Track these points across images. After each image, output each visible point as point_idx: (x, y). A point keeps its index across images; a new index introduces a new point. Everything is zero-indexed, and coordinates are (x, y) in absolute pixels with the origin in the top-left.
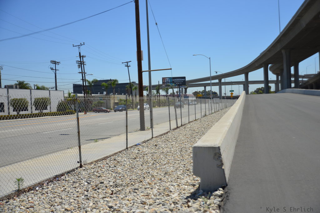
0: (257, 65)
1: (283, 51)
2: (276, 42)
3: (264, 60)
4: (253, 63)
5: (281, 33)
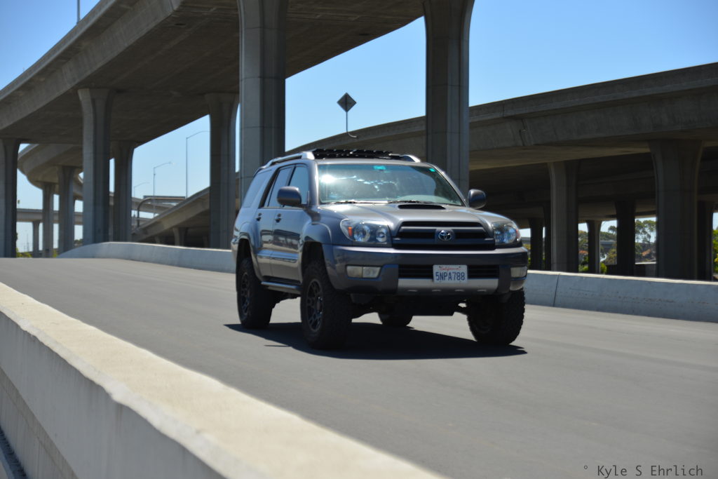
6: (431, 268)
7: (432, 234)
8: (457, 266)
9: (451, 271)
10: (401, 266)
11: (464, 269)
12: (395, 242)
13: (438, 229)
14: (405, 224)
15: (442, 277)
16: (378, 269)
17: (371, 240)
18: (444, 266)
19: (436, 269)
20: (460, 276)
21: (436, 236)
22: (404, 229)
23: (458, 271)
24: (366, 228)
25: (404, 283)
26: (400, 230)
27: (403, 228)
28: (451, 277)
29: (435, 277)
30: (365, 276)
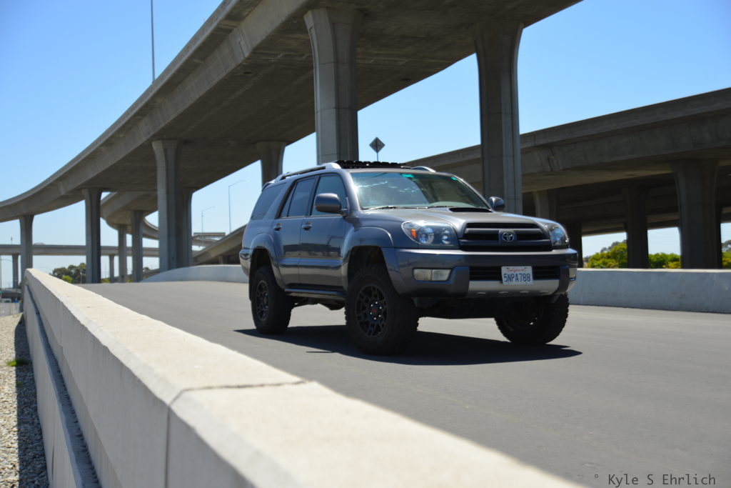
0: (63, 192)
1: (157, 147)
2: (137, 114)
3: (91, 174)
4: (52, 184)
5: (155, 82)
6: (500, 270)
7: (495, 235)
8: (523, 267)
9: (518, 272)
10: (472, 268)
11: (528, 270)
12: (462, 244)
13: (501, 230)
14: (469, 225)
15: (510, 278)
16: (448, 272)
17: (434, 242)
18: (511, 268)
19: (504, 270)
20: (525, 277)
21: (499, 238)
22: (469, 231)
23: (523, 272)
24: (429, 230)
25: (476, 286)
26: (466, 232)
27: (468, 229)
28: (518, 279)
29: (504, 279)
30: (433, 279)
